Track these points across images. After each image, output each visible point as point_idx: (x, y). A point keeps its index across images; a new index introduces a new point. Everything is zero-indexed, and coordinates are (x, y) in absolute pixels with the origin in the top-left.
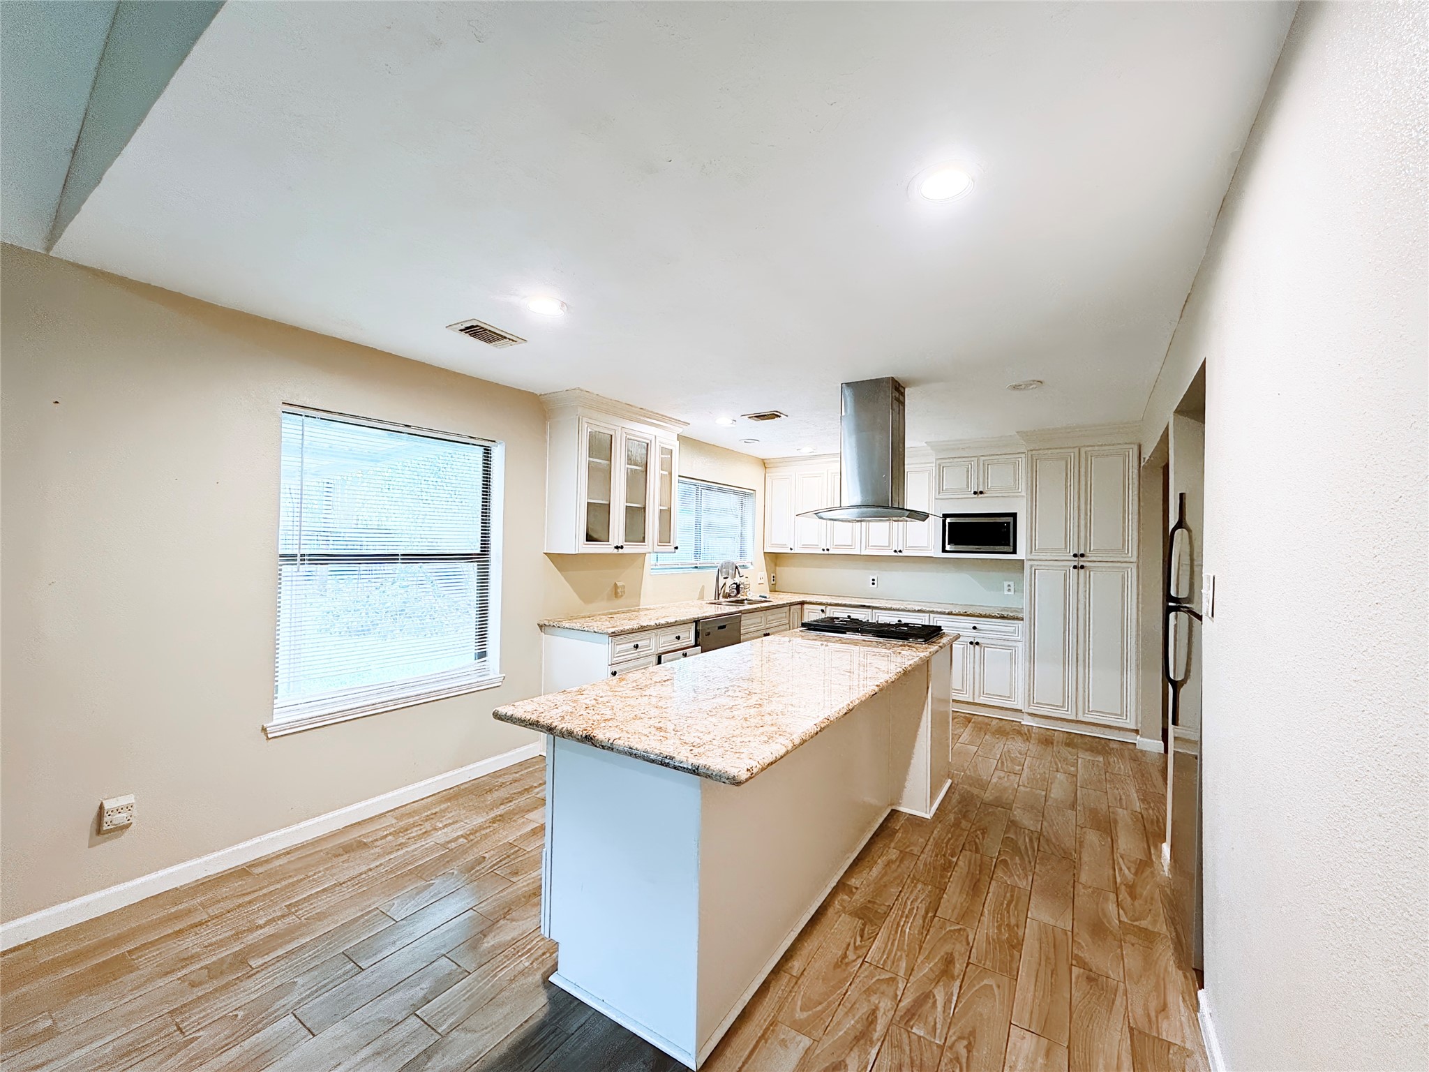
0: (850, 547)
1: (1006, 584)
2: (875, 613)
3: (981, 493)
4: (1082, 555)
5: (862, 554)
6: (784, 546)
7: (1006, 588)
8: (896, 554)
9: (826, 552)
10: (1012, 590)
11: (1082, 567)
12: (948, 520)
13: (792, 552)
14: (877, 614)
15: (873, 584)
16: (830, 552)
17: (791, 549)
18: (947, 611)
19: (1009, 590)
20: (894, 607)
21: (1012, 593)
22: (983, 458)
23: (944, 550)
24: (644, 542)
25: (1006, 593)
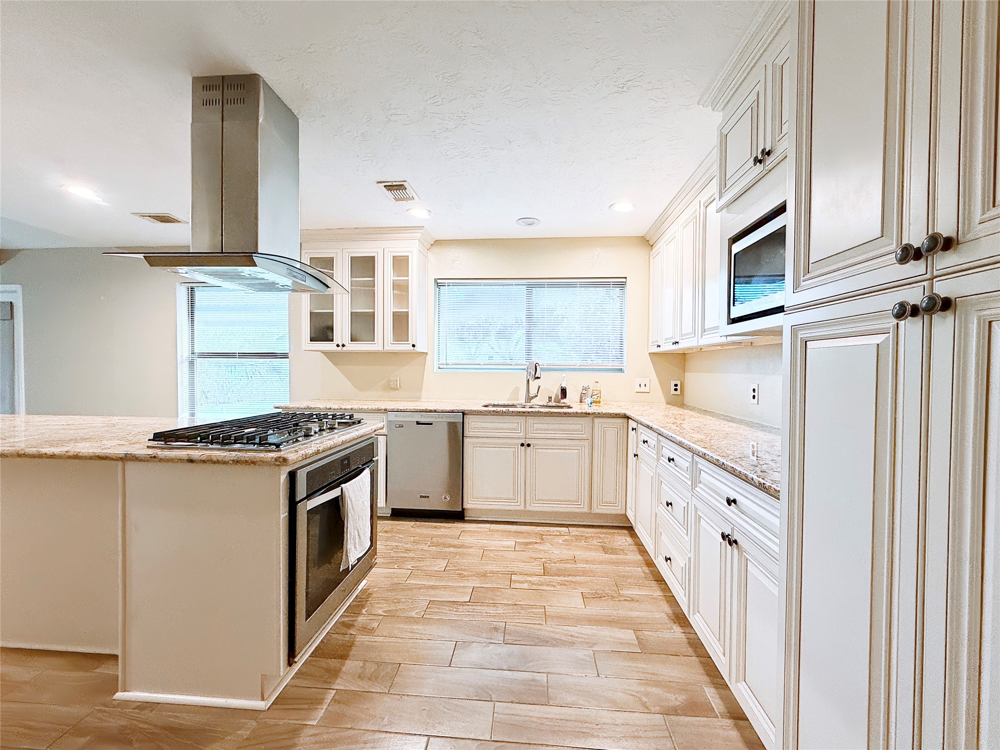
23: (730, 320)
24: (374, 341)
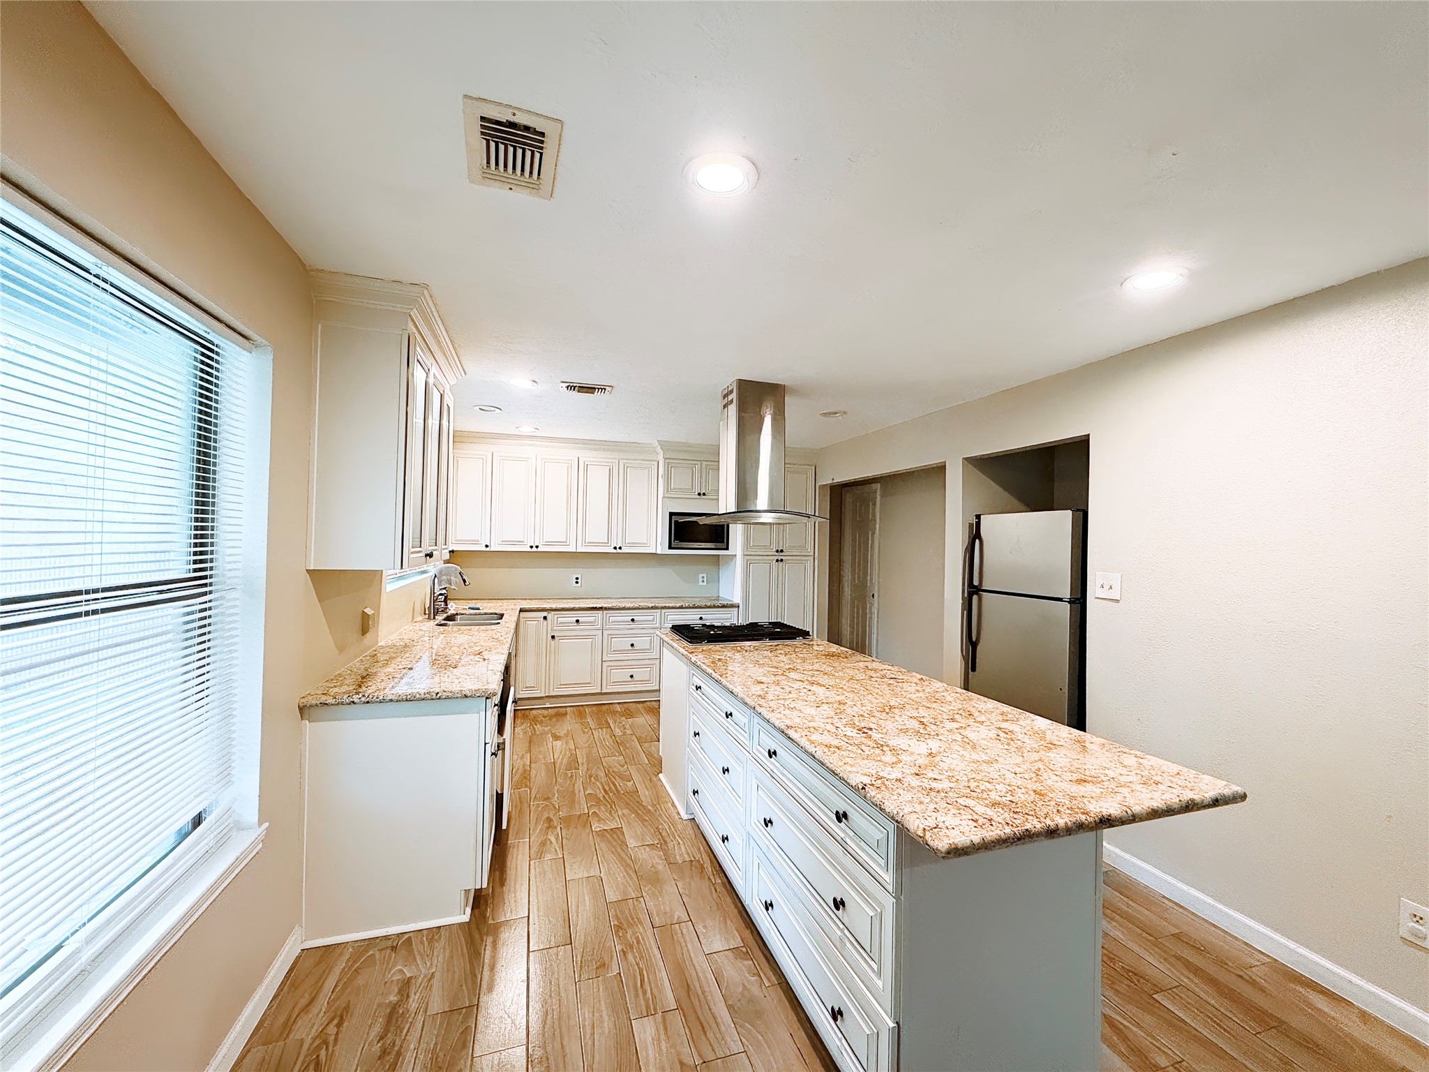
0: (564, 543)
1: (701, 576)
2: (607, 614)
3: (704, 494)
4: (782, 551)
5: (578, 551)
6: (476, 542)
7: (701, 579)
8: (615, 551)
9: (534, 549)
10: (705, 582)
11: (782, 560)
12: (674, 518)
13: (488, 549)
14: (608, 616)
15: (577, 582)
16: (539, 549)
17: (487, 546)
18: (678, 605)
19: (703, 581)
20: (628, 605)
21: (705, 583)
22: (706, 463)
23: (670, 547)
25: (701, 583)
